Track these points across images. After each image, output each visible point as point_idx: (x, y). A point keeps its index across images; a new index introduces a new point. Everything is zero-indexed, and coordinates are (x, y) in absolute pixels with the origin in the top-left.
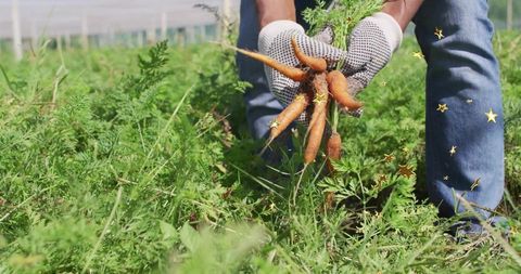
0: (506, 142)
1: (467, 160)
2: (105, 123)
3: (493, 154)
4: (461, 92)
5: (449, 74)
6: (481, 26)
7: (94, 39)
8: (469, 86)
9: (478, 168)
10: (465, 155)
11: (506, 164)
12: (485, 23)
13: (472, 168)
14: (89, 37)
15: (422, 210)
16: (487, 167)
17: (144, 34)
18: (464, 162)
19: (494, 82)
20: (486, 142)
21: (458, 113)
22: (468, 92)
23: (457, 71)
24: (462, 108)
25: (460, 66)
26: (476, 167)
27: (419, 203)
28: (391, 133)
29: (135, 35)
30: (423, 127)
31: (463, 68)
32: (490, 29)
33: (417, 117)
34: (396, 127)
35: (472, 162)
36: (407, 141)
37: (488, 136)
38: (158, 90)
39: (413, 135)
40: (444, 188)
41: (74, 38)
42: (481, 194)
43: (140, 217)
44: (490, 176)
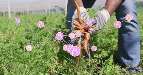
0: (141, 46)
1: (130, 51)
2: (29, 40)
3: (137, 50)
4: (128, 33)
5: (125, 27)
6: (134, 14)
7: (30, 12)
8: (131, 31)
9: (133, 54)
10: (129, 50)
11: (141, 53)
12: (135, 13)
13: (131, 54)
14: (29, 12)
15: (116, 67)
16: (135, 54)
17: (44, 11)
18: (129, 52)
19: (138, 30)
20: (135, 46)
21: (127, 38)
22: (130, 33)
23: (127, 27)
24: (129, 37)
25: (128, 25)
26: (132, 54)
27: (116, 65)
28: (109, 43)
29: (42, 11)
30: (118, 41)
31: (129, 26)
32: (136, 15)
33: (116, 38)
34: (110, 41)
35: (131, 52)
36: (114, 45)
37: (136, 45)
38: (43, 31)
39: (115, 43)
40: (123, 59)
41: (25, 12)
42: (134, 61)
43: (34, 71)
44: (136, 56)
